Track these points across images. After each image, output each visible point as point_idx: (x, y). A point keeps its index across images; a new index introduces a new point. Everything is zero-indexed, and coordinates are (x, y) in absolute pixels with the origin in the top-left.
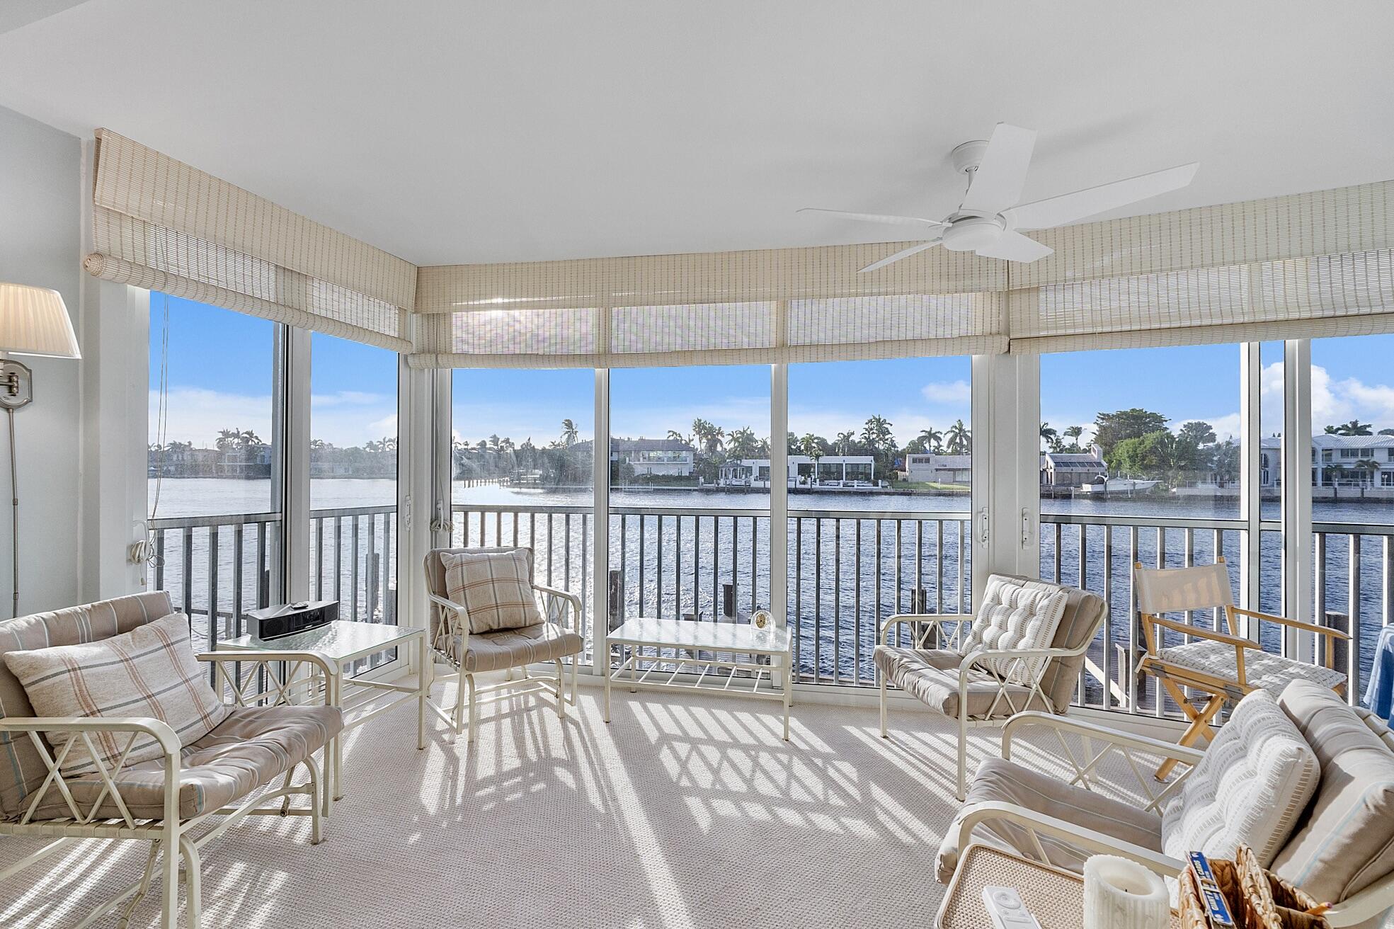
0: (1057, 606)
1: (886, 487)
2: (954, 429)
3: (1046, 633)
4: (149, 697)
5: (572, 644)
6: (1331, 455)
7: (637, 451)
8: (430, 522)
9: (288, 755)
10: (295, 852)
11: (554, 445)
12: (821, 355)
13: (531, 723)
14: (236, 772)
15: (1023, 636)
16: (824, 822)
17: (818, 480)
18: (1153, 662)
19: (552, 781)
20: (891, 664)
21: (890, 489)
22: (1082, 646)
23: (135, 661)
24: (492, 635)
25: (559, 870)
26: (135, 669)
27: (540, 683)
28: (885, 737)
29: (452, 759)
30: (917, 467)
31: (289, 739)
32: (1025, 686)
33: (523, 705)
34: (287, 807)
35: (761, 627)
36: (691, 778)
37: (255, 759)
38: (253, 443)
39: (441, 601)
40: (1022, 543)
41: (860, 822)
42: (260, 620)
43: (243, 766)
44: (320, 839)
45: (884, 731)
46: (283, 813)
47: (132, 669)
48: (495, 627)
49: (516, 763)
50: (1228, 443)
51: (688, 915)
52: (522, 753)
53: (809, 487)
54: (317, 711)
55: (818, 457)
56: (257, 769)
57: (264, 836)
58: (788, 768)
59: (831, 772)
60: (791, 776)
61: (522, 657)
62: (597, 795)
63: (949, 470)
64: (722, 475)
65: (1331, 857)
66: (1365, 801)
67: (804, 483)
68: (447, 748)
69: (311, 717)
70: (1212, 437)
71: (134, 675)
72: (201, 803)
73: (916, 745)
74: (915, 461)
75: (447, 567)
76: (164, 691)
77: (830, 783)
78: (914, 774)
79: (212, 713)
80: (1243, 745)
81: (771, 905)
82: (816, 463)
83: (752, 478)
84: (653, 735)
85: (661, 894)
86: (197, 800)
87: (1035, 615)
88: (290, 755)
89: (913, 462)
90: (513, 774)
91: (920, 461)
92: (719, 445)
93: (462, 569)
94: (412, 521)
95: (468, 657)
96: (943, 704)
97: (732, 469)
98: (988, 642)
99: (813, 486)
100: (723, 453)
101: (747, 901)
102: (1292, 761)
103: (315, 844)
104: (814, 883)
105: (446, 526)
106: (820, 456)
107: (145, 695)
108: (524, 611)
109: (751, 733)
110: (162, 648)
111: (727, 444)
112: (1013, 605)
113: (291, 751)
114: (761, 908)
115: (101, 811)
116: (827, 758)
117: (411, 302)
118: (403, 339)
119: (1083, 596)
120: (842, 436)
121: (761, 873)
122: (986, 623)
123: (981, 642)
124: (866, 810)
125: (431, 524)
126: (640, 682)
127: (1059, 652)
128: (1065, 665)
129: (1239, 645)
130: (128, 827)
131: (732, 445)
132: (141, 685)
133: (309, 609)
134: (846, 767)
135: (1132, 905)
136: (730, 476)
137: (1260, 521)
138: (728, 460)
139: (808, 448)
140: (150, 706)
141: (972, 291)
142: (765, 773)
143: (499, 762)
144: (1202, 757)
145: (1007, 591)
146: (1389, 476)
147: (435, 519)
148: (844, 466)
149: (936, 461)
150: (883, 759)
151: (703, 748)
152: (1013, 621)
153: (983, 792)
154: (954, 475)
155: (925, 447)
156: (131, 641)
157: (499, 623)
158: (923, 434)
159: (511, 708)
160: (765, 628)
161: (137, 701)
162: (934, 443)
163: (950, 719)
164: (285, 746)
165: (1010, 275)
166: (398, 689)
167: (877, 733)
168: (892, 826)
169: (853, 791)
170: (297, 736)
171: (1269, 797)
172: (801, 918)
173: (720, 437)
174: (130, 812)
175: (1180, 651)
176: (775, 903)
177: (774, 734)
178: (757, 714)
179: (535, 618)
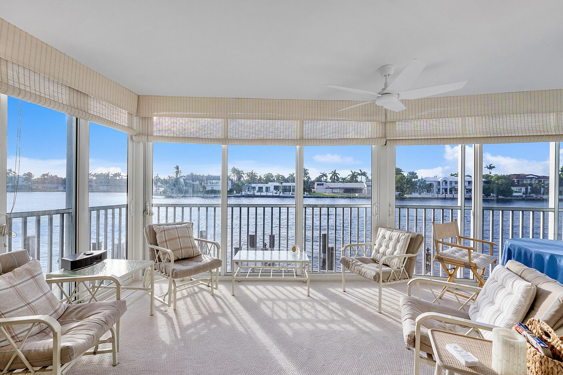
0: (408, 238)
1: (308, 195)
2: (332, 173)
3: (405, 248)
4: (28, 304)
5: (216, 263)
6: (452, 183)
7: (207, 180)
8: (143, 212)
9: (107, 326)
10: (105, 371)
11: (169, 177)
12: (318, 143)
13: (199, 299)
14: (85, 337)
15: (395, 250)
16: (335, 327)
17: (282, 192)
18: (438, 257)
19: (219, 324)
20: (349, 263)
21: (309, 196)
22: (416, 253)
23: (18, 286)
24: (179, 262)
25: (237, 361)
26: (19, 291)
27: (200, 281)
28: (344, 292)
29: (169, 319)
30: (319, 187)
31: (105, 318)
32: (398, 268)
33: (193, 291)
34: (97, 350)
35: (294, 252)
36: (278, 316)
37: (92, 329)
38: (12, 175)
39: (156, 247)
40: (389, 215)
41: (348, 325)
42: (71, 261)
43: (87, 334)
44: (117, 363)
45: (344, 289)
46: (95, 353)
47: (17, 291)
48: (180, 258)
49: (199, 317)
50: (422, 179)
51: (298, 372)
52: (201, 313)
53: (278, 195)
54: (115, 303)
55: (282, 183)
56: (95, 334)
57: (86, 366)
58: (313, 307)
59: (330, 307)
60: (316, 310)
61: (197, 270)
62: (241, 327)
63: (330, 188)
64: (243, 190)
65: (548, 319)
66: (559, 299)
67: (276, 193)
68: (165, 313)
69: (113, 306)
70: (417, 177)
71: (19, 293)
72: (73, 355)
73: (357, 293)
74: (318, 185)
75: (157, 232)
76: (35, 300)
77: (332, 311)
78: (360, 305)
79: (59, 309)
80: (501, 284)
81: (329, 363)
82: (281, 185)
83: (256, 191)
84: (255, 299)
85: (283, 365)
86: (71, 354)
87: (400, 242)
88: (107, 325)
89: (317, 185)
90: (200, 322)
91: (320, 185)
92: (242, 178)
93: (165, 233)
94: (134, 211)
95: (174, 272)
96: (374, 277)
97: (247, 188)
98: (382, 253)
99: (280, 195)
100: (243, 181)
101: (319, 363)
102: (529, 288)
103: (114, 366)
104: (341, 352)
105: (150, 213)
106: (283, 182)
107: (26, 304)
108: (193, 250)
109: (294, 295)
110: (30, 279)
111: (245, 178)
112: (390, 239)
113: (108, 323)
114: (325, 365)
115: (12, 366)
116: (326, 301)
117: (135, 111)
118: (130, 127)
119: (416, 235)
120: (290, 175)
121: (320, 351)
122: (380, 245)
123: (379, 253)
124: (348, 320)
125: (144, 212)
126: (247, 277)
127: (410, 255)
128: (411, 260)
129: (469, 249)
130: (30, 372)
131: (247, 178)
132: (23, 299)
133: (94, 255)
134: (335, 304)
135: (517, 345)
136: (247, 191)
137: (465, 206)
138: (246, 184)
139: (278, 179)
140: (29, 309)
141: (373, 121)
142: (306, 310)
143: (192, 318)
144: (481, 290)
145: (388, 233)
146: (468, 191)
147: (145, 210)
148: (292, 186)
149: (326, 185)
150: (347, 300)
151: (278, 302)
152: (391, 244)
153: (409, 309)
154: (332, 190)
155: (321, 180)
156: (13, 276)
157: (182, 256)
158: (321, 174)
159: (188, 293)
160: (296, 252)
161: (22, 307)
162: (325, 178)
163: (376, 282)
164: (105, 321)
165: (387, 116)
166: (128, 289)
167: (341, 290)
168: (360, 326)
169: (341, 313)
170: (109, 316)
171: (522, 301)
172: (342, 366)
173: (242, 175)
174: (31, 364)
175: (446, 252)
176: (329, 362)
177: (303, 294)
178: (294, 287)
179: (197, 253)
